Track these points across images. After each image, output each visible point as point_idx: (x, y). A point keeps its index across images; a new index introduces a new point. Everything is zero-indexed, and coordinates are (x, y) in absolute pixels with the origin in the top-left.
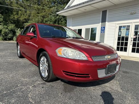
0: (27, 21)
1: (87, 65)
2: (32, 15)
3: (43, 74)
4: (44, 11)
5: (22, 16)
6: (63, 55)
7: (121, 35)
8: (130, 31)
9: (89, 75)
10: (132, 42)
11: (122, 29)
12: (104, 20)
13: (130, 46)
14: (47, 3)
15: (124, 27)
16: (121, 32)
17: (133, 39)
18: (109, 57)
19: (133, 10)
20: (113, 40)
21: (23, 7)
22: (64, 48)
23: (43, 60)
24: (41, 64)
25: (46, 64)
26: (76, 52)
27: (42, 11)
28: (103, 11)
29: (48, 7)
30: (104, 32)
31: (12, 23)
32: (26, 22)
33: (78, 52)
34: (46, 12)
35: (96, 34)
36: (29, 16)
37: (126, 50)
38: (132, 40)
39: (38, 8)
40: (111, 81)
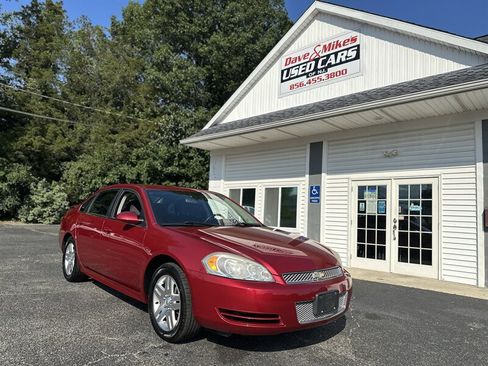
0: (72, 155)
1: (275, 294)
2: (93, 137)
3: (162, 323)
4: (132, 125)
5: (58, 140)
6: (219, 271)
7: (365, 212)
8: (388, 199)
9: (277, 316)
10: (397, 231)
11: (367, 193)
12: (315, 169)
13: (393, 242)
14: (144, 102)
15: (372, 188)
16: (365, 202)
17: (397, 224)
18: (321, 275)
19: (389, 145)
20: (346, 224)
21: (63, 111)
22: (221, 255)
23: (163, 285)
24: (157, 295)
25: (173, 294)
26: (248, 263)
27: (128, 127)
28: (311, 144)
29: (147, 116)
30: (319, 201)
31: (20, 161)
32: (69, 160)
33: (252, 264)
34: (140, 129)
35: (296, 196)
36: (82, 140)
37: (382, 254)
38: (395, 227)
39: (114, 118)
40: (333, 338)
